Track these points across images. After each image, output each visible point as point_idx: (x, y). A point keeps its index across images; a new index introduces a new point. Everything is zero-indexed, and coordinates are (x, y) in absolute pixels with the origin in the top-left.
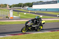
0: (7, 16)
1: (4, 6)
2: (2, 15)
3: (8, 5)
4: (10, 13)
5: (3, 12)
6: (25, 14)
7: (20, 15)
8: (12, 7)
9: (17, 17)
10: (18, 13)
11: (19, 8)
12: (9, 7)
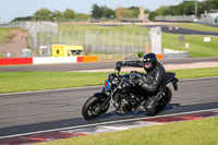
0: (141, 50)
1: (128, 15)
2: (124, 49)
3: (142, 12)
4: (149, 40)
5: (124, 35)
6: (207, 39)
7: (187, 45)
8: (157, 18)
9: (177, 52)
10: (182, 39)
11: (185, 18)
12: (147, 15)
